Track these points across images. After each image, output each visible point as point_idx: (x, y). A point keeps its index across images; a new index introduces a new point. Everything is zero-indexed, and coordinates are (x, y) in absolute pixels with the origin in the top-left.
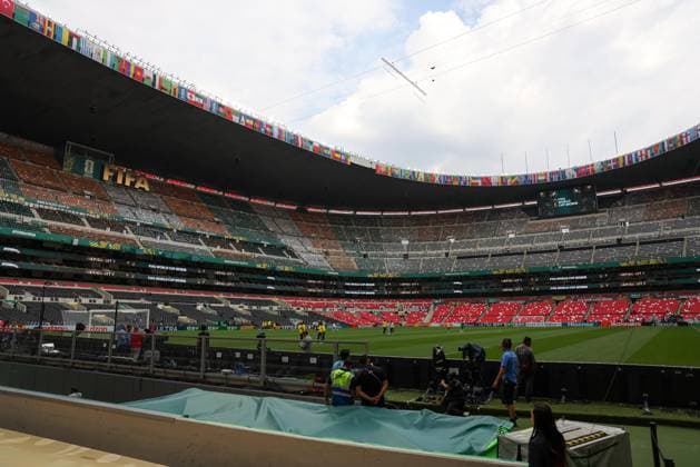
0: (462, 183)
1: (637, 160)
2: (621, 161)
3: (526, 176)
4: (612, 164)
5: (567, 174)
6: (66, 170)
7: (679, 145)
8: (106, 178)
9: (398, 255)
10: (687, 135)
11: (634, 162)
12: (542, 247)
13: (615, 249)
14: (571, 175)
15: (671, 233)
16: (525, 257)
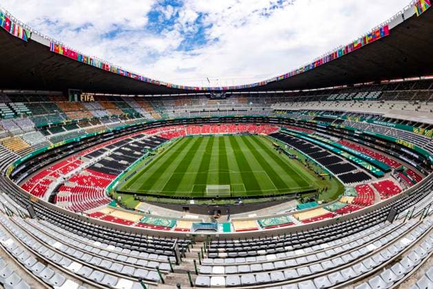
6: (70, 100)
8: (82, 100)
12: (213, 109)
13: (233, 112)
14: (221, 89)
15: (244, 108)
16: (210, 112)
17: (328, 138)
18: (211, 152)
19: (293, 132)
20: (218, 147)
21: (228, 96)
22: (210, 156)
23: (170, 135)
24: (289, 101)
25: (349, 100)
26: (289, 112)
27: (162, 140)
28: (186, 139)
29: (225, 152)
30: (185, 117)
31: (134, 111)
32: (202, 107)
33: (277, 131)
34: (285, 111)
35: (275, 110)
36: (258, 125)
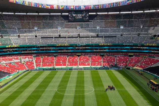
0: (43, 7)
1: (105, 7)
2: (100, 6)
3: (67, 6)
4: (97, 7)
5: (81, 8)
7: (119, 5)
9: (16, 36)
10: (121, 3)
11: (104, 8)
12: (72, 35)
13: (97, 38)
14: (83, 8)
15: (113, 34)
16: (67, 39)
18: (64, 92)
20: (74, 84)
21: (92, 17)
22: (62, 97)
23: (13, 68)
28: (33, 73)
29: (83, 92)
30: (34, 44)
32: (57, 31)
35: (155, 36)
36: (130, 56)
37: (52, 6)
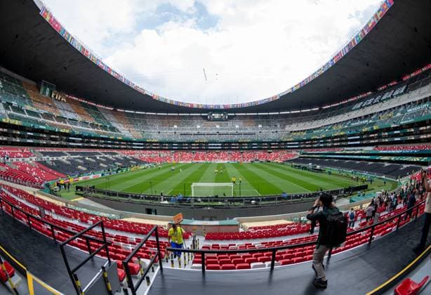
0: (183, 105)
3: (206, 105)
6: (41, 93)
8: (53, 96)
9: (156, 132)
12: (211, 132)
13: (237, 136)
14: (222, 107)
15: (252, 131)
16: (206, 136)
17: (361, 150)
19: (316, 154)
21: (231, 118)
24: (308, 121)
25: (377, 103)
26: (309, 131)
27: (139, 162)
31: (109, 124)
32: (196, 129)
33: (296, 157)
34: (304, 131)
35: (291, 132)
36: (270, 153)
37: (192, 105)
